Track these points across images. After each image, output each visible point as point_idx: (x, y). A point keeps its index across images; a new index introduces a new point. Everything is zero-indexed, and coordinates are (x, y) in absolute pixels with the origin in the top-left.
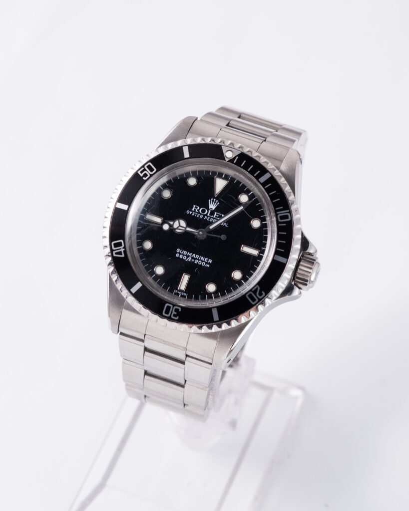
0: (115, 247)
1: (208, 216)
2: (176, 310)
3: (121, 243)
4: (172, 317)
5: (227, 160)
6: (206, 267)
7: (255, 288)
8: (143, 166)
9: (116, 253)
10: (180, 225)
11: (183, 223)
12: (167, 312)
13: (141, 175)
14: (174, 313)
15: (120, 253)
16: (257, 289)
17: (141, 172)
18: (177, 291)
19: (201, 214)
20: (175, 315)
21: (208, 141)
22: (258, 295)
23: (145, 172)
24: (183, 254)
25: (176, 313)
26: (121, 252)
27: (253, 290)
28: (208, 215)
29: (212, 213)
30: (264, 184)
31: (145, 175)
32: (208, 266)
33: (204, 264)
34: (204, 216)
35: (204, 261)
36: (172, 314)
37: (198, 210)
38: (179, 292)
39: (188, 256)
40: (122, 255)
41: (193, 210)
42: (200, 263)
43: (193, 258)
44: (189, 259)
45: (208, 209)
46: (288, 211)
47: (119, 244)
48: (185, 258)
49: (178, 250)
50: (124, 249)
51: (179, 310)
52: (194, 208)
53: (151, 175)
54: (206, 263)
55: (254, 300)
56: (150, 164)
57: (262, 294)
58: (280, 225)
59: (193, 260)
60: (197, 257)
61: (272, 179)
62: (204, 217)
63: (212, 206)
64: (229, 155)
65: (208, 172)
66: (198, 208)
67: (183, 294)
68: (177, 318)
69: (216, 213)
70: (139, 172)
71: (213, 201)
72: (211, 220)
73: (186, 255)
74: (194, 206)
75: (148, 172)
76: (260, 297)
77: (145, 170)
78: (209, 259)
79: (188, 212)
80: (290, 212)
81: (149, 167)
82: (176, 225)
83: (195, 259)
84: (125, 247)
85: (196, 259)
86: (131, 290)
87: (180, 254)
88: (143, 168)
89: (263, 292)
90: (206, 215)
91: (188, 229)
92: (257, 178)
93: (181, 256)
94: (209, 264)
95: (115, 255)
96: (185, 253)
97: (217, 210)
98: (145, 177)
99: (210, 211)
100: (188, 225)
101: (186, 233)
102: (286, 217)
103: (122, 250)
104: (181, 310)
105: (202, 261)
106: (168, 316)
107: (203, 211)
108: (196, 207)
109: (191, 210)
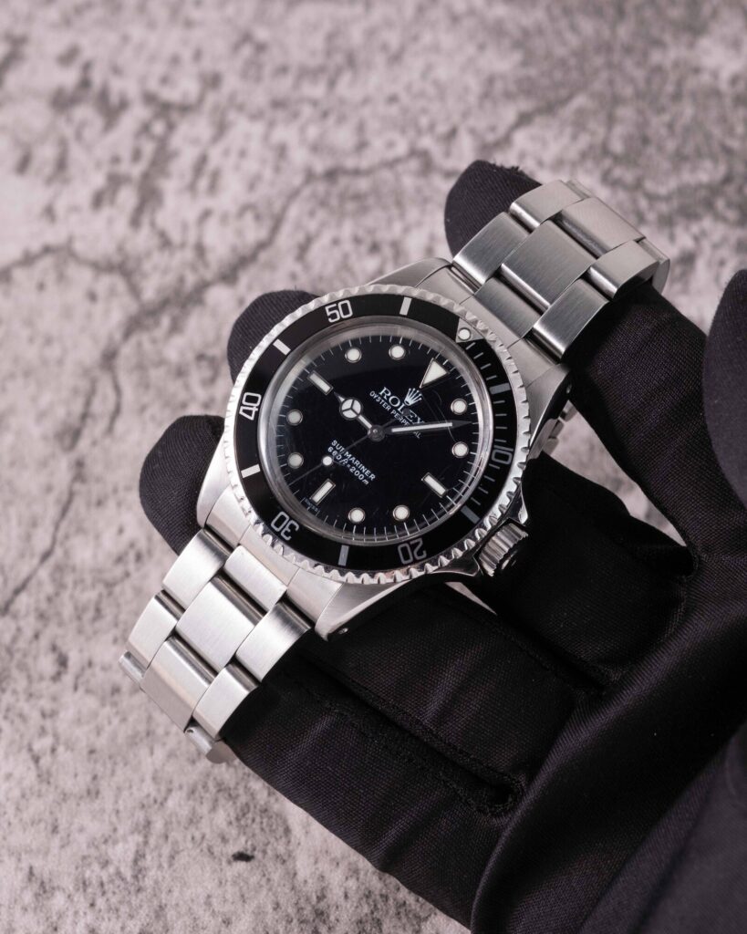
0: (246, 401)
1: (398, 412)
2: (292, 527)
3: (257, 398)
4: (282, 534)
5: (458, 341)
6: (363, 484)
7: (416, 541)
8: (337, 302)
9: (244, 411)
11: (358, 406)
12: (278, 524)
13: (329, 313)
14: (287, 529)
15: (249, 413)
16: (418, 543)
17: (330, 310)
18: (306, 501)
19: (389, 403)
20: (286, 533)
21: (444, 303)
22: (415, 552)
23: (336, 311)
24: (338, 451)
25: (289, 531)
26: (251, 411)
27: (411, 543)
28: (399, 410)
29: (406, 409)
30: (493, 398)
31: (334, 316)
32: (366, 482)
33: (361, 477)
34: (393, 408)
35: (363, 473)
36: (284, 531)
37: (388, 397)
38: (309, 504)
39: (344, 457)
40: (251, 416)
41: (381, 393)
42: (357, 473)
43: (350, 462)
44: (345, 462)
45: (402, 402)
46: (512, 450)
47: (254, 400)
48: (340, 457)
49: (335, 443)
50: (257, 410)
51: (295, 527)
52: (383, 391)
53: (342, 320)
54: (366, 478)
55: (407, 557)
56: (348, 302)
57: (422, 554)
58: (491, 465)
59: (349, 466)
60: (357, 463)
61: (509, 396)
62: (391, 410)
63: (410, 400)
64: (463, 335)
65: (425, 348)
66: (389, 394)
67: (313, 508)
68: (288, 538)
69: (410, 412)
70: (327, 308)
71: (415, 392)
72: (400, 419)
73: (342, 455)
74: (385, 389)
75: (339, 312)
76: (418, 558)
77: (336, 308)
78: (372, 472)
79: (373, 394)
80: (513, 453)
81: (345, 306)
82: (347, 404)
83: (352, 465)
84: (259, 407)
85: (355, 466)
86: (246, 470)
87: (335, 449)
88: (335, 305)
89: (424, 552)
90: (396, 408)
91: (362, 418)
92: (489, 385)
93: (335, 453)
94: (369, 480)
95: (241, 413)
96: (343, 450)
97: (413, 407)
98: (333, 319)
99: (403, 405)
100: (364, 413)
101: (355, 422)
102: (506, 458)
103: (254, 410)
104: (297, 529)
105: (361, 472)
106: (277, 530)
107: (394, 401)
108: (387, 392)
109: (377, 393)
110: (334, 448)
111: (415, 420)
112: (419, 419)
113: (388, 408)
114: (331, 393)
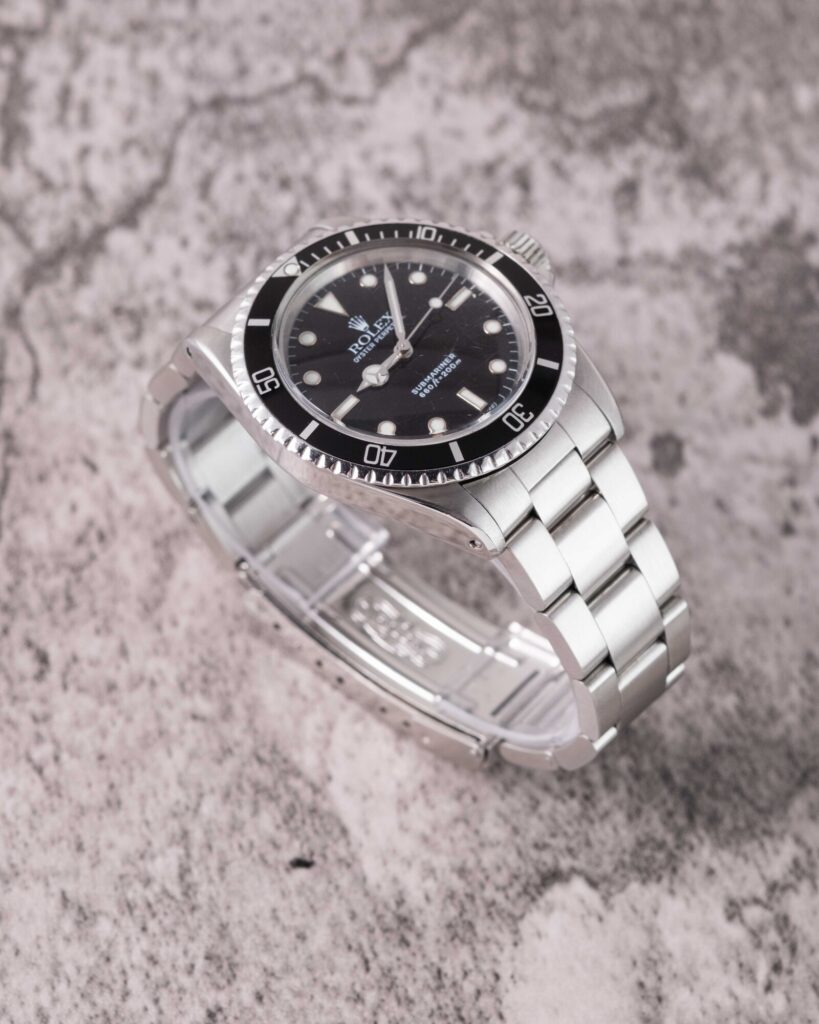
0: (374, 460)
1: (376, 336)
2: (519, 410)
3: (371, 449)
4: (527, 420)
5: (298, 274)
6: (460, 364)
8: (254, 385)
9: (386, 461)
10: (375, 375)
11: (372, 369)
12: (516, 425)
13: (269, 390)
14: (522, 415)
15: (388, 456)
16: (531, 301)
17: (264, 389)
19: (368, 345)
20: (526, 416)
21: (255, 290)
22: (539, 303)
23: (266, 385)
24: (423, 388)
25: (523, 413)
26: (387, 454)
27: (530, 304)
28: (373, 335)
29: (374, 330)
31: (272, 385)
32: (458, 361)
33: (453, 366)
34: (373, 341)
35: (449, 364)
36: (523, 419)
37: (360, 346)
39: (431, 382)
40: (391, 454)
41: (356, 352)
42: (449, 370)
43: (436, 377)
44: (436, 381)
45: (362, 333)
46: (420, 227)
48: (431, 387)
49: (415, 392)
51: (519, 407)
52: (353, 351)
53: (277, 376)
54: (454, 361)
55: (546, 310)
56: (254, 375)
57: (541, 297)
59: (440, 378)
60: (437, 370)
61: (361, 231)
62: (375, 343)
63: (362, 326)
64: (292, 270)
66: (356, 345)
68: (532, 415)
69: (376, 325)
70: (262, 393)
71: (353, 322)
72: (384, 334)
73: (428, 384)
74: (351, 349)
75: (267, 380)
76: (545, 301)
77: (262, 385)
78: (447, 356)
79: (357, 359)
80: (423, 226)
81: (260, 376)
82: (370, 379)
83: (439, 374)
84: (382, 446)
85: (440, 372)
86: (457, 461)
87: (422, 390)
88: (258, 387)
89: (539, 294)
90: (372, 339)
91: (386, 365)
92: (348, 246)
93: (426, 391)
94: (456, 359)
95: (387, 465)
96: (423, 384)
97: (370, 321)
98: (275, 385)
99: (369, 332)
101: (392, 371)
102: (429, 232)
103: (384, 450)
104: (521, 406)
105: (448, 366)
106: (522, 425)
107: (364, 340)
108: (354, 347)
109: (354, 356)
110: (419, 392)
111: (385, 321)
112: (384, 317)
113: (373, 345)
114: (357, 395)
